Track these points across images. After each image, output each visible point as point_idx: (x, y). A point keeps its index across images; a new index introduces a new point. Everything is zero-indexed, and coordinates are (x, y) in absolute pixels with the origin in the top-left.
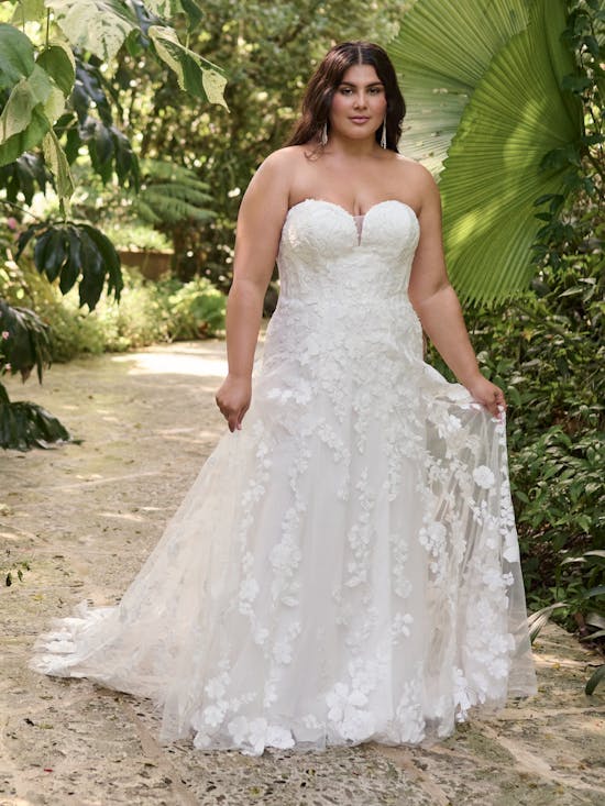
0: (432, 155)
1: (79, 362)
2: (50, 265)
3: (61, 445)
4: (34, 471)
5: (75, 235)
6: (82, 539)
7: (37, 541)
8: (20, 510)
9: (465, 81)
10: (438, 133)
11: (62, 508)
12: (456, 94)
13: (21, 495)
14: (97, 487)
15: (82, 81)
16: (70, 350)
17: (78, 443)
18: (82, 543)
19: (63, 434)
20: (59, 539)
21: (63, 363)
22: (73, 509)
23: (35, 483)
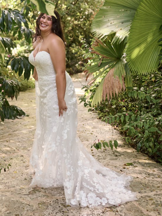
0: (121, 29)
1: (29, 91)
2: (15, 68)
3: (23, 117)
4: (16, 126)
5: (21, 59)
6: (29, 149)
7: (16, 150)
8: (11, 140)
9: (129, 7)
10: (122, 23)
11: (23, 138)
12: (127, 11)
13: (12, 134)
14: (33, 130)
15: (19, 17)
16: (26, 88)
17: (28, 116)
18: (29, 150)
19: (24, 114)
20: (22, 149)
21: (24, 91)
22: (26, 138)
23: (16, 130)
